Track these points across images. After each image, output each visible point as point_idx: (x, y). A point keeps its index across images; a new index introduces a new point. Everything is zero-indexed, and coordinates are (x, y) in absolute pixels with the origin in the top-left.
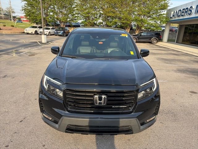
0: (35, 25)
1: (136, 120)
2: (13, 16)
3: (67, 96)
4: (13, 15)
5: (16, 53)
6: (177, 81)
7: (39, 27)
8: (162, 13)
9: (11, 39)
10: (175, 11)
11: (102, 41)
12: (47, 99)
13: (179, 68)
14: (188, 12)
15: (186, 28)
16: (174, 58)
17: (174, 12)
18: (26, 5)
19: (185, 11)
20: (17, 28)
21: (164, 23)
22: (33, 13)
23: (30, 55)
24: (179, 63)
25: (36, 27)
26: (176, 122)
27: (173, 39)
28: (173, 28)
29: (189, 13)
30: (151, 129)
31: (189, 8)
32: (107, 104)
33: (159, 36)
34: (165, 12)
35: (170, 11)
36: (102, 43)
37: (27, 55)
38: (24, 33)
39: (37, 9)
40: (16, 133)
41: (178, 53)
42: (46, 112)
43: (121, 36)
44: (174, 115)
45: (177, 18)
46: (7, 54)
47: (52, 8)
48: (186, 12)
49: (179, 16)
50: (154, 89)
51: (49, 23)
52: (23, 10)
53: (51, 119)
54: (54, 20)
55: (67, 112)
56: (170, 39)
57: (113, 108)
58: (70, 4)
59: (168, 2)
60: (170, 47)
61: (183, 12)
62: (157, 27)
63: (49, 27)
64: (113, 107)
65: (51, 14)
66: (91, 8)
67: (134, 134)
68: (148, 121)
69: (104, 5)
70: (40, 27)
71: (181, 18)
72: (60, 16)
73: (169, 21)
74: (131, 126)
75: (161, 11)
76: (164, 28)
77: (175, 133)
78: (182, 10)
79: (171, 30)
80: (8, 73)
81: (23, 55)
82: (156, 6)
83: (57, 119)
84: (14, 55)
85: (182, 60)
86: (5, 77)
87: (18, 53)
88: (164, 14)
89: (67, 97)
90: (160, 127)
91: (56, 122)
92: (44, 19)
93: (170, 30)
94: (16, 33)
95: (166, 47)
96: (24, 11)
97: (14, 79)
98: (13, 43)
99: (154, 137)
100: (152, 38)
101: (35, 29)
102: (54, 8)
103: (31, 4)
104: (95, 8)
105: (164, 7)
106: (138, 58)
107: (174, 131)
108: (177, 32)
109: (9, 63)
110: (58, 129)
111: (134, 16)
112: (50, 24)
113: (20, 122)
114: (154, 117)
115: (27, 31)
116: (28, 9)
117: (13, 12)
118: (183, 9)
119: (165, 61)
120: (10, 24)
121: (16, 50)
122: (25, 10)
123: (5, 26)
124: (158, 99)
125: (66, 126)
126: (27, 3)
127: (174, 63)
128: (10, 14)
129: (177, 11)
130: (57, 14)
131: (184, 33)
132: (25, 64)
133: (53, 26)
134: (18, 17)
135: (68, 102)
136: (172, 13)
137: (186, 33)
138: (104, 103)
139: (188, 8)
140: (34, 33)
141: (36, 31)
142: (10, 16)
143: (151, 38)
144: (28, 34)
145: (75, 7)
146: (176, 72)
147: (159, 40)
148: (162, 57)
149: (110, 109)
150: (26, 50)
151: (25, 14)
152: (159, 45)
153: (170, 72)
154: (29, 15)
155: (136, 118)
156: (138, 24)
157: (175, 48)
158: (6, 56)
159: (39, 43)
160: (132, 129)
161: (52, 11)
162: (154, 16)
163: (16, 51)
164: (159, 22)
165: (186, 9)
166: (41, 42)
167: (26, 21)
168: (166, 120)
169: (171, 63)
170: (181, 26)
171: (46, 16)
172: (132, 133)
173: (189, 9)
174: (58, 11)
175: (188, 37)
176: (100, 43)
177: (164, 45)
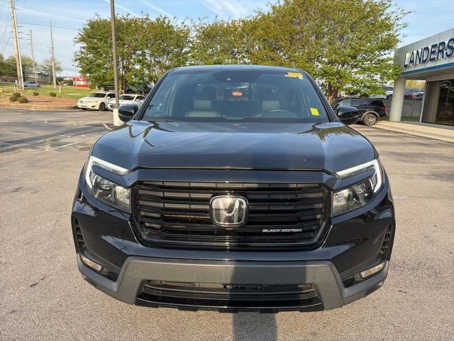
0: (102, 91)
1: (329, 269)
2: (56, 78)
3: (141, 202)
4: (58, 75)
5: (53, 146)
6: (434, 198)
7: (109, 95)
8: (385, 57)
9: (45, 119)
10: (415, 52)
11: (241, 90)
12: (92, 213)
13: (436, 170)
14: (445, 52)
15: (442, 90)
16: (420, 152)
17: (413, 53)
18: (83, 50)
19: (437, 50)
20: (63, 99)
21: (390, 79)
22: (99, 66)
23: (82, 149)
24: (434, 161)
25: (103, 96)
26: (441, 290)
27: (414, 115)
28: (412, 91)
29: (448, 53)
30: (375, 307)
31: (447, 42)
32: (248, 222)
33: (380, 109)
34: (392, 55)
35: (402, 51)
36: (240, 94)
37: (76, 148)
38: (76, 108)
39: (106, 58)
40: (14, 311)
41: (428, 142)
42: (88, 253)
43: (286, 76)
44: (435, 273)
45: (420, 67)
46: (32, 148)
47: (140, 55)
48: (441, 51)
49: (424, 61)
50: (375, 187)
51: (131, 87)
52: (76, 60)
53: (99, 268)
54: (144, 80)
55: (140, 245)
56: (406, 115)
57: (266, 233)
58: (179, 46)
59: (397, 33)
60: (408, 130)
61: (433, 52)
62: (375, 89)
63: (132, 95)
64: (264, 231)
65: (137, 67)
66: (224, 51)
67: (325, 312)
68: (364, 274)
69: (253, 46)
70: (112, 96)
71: (430, 65)
72: (157, 72)
73: (402, 75)
74: (316, 286)
75: (382, 53)
76: (391, 92)
77: (441, 316)
78: (430, 48)
79: (407, 97)
80: (25, 182)
81: (66, 149)
82: (370, 41)
83: (114, 267)
84: (47, 148)
85: (440, 155)
86: (17, 190)
87: (55, 144)
88: (389, 59)
89: (141, 206)
90: (398, 303)
91: (113, 277)
92: (121, 78)
93: (405, 96)
94: (59, 108)
95: (400, 131)
96: (78, 62)
97: (36, 195)
98: (50, 126)
99: (383, 328)
100: (364, 112)
101: (101, 100)
102: (144, 54)
103: (93, 48)
104: (233, 52)
105: (388, 44)
106: (330, 121)
107: (439, 313)
108: (421, 99)
109: (33, 164)
110: (117, 296)
111: (320, 66)
112: (134, 89)
113: (31, 286)
114: (381, 266)
115: (83, 104)
116: (87, 59)
117: (58, 69)
118: (433, 46)
119: (399, 157)
120: (49, 92)
121: (53, 140)
122: (81, 60)
123: (36, 94)
124: (387, 214)
125: (138, 285)
126: (85, 45)
127: (420, 160)
128: (52, 73)
129: (420, 51)
130: (149, 67)
131: (439, 102)
132: (68, 166)
133: (141, 92)
134: (68, 79)
135: (144, 219)
136: (408, 55)
137: (443, 102)
138: (239, 220)
139: (444, 43)
140: (97, 108)
141: (103, 104)
142: (52, 76)
143: (360, 113)
144: (85, 109)
145: (189, 52)
146: (428, 178)
147: (381, 116)
148: (389, 150)
149: (257, 237)
150: (76, 140)
151: (81, 69)
152: (381, 127)
153: (412, 178)
154: (89, 71)
155: (329, 262)
156: (330, 83)
157: (421, 133)
158: (30, 150)
159: (107, 127)
160: (319, 294)
161: (139, 61)
162: (367, 64)
163: (52, 142)
164: (378, 77)
165: (440, 44)
166: (110, 125)
167: (83, 86)
168: (412, 285)
169: (413, 162)
170: (430, 86)
171: (125, 72)
172: (321, 308)
173: (446, 44)
174: (151, 61)
175: (448, 109)
176: (234, 94)
177: (392, 127)
